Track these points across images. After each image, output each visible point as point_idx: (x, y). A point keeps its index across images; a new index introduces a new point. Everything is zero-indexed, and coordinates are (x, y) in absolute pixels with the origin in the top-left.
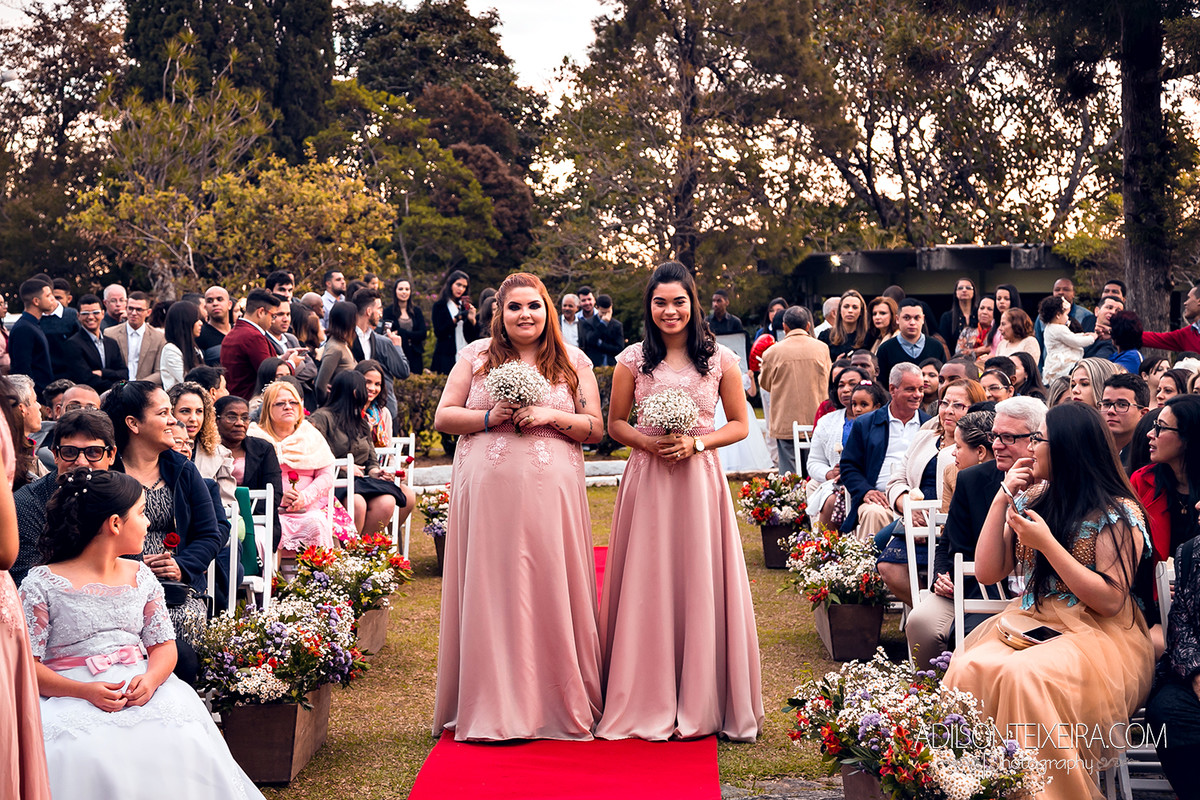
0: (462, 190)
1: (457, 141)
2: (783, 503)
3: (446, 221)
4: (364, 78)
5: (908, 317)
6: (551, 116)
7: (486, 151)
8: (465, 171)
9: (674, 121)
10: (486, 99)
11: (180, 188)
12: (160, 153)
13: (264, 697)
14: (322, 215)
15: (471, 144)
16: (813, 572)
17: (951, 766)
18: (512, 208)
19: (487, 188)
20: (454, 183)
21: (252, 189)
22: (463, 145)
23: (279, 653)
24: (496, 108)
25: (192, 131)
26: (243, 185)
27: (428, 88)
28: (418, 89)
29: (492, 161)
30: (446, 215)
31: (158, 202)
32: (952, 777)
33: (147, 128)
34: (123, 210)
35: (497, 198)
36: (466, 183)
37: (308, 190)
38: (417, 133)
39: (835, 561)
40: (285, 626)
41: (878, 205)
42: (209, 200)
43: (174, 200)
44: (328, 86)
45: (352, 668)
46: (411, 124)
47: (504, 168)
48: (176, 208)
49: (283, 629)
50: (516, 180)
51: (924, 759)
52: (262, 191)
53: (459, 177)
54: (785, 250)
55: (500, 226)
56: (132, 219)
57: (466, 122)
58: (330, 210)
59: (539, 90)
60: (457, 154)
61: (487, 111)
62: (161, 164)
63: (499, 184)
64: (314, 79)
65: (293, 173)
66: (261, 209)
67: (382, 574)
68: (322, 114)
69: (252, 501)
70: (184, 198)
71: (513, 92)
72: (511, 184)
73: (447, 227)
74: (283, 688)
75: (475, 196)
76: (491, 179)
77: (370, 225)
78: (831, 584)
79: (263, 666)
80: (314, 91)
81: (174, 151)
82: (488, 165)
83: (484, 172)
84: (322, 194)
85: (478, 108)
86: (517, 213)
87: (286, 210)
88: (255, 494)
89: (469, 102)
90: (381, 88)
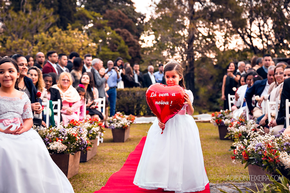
0: (118, 43)
1: (117, 28)
2: (225, 118)
3: (113, 53)
4: (87, 8)
5: (266, 60)
6: (147, 21)
7: (126, 31)
8: (120, 37)
9: (187, 22)
10: (126, 15)
11: (26, 39)
12: (20, 28)
13: (59, 150)
14: (73, 46)
15: (121, 29)
16: (236, 129)
17: (286, 157)
18: (135, 49)
19: (126, 43)
20: (116, 41)
21: (50, 38)
22: (119, 29)
23: (63, 138)
24: (129, 18)
25: (30, 22)
26: (48, 37)
27: (107, 11)
28: (104, 12)
29: (128, 34)
30: (113, 51)
31: (19, 43)
32: (287, 160)
33: (15, 20)
34: (8, 46)
35: (129, 46)
36: (120, 41)
37: (69, 39)
38: (104, 25)
39: (244, 125)
40: (65, 129)
41: (254, 49)
42: (36, 42)
43: (24, 42)
44: (75, 11)
45: (87, 145)
46: (102, 22)
47: (132, 37)
48: (25, 45)
49: (65, 130)
50: (136, 41)
51: (277, 155)
52: (54, 38)
53: (117, 39)
54: (223, 61)
55: (130, 55)
56: (11, 48)
57: (119, 22)
58: (76, 45)
59: (143, 13)
60: (117, 32)
61: (126, 19)
62: (20, 32)
63: (130, 42)
64: (70, 8)
65: (64, 34)
66: (53, 44)
67: (96, 128)
68: (73, 19)
69: (53, 105)
70: (28, 42)
71: (135, 13)
72: (134, 42)
73: (114, 55)
74: (65, 147)
75: (123, 45)
76: (128, 40)
77: (89, 50)
78: (243, 132)
79: (58, 141)
80: (70, 12)
81: (24, 27)
82: (127, 36)
83: (125, 38)
85: (123, 18)
86: (136, 51)
87: (62, 44)
88: (54, 103)
89: (120, 16)
90: (92, 11)
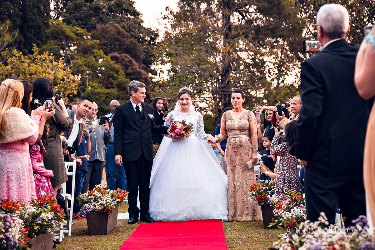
0: (115, 75)
1: (113, 52)
3: (107, 91)
4: (66, 21)
6: (160, 41)
7: (127, 57)
8: (117, 66)
10: (128, 32)
15: (119, 54)
19: (127, 75)
20: (111, 72)
21: (3, 67)
22: (116, 54)
24: (132, 36)
27: (98, 26)
28: (94, 27)
29: (130, 62)
30: (107, 88)
36: (117, 72)
38: (92, 47)
46: (91, 43)
47: (136, 66)
50: (142, 71)
53: (113, 69)
57: (117, 43)
59: (153, 29)
60: (113, 58)
61: (127, 38)
63: (134, 73)
72: (140, 73)
73: (108, 94)
75: (122, 78)
76: (130, 71)
82: (128, 64)
83: (126, 67)
84: (41, 70)
85: (123, 36)
89: (119, 33)
90: (74, 25)
